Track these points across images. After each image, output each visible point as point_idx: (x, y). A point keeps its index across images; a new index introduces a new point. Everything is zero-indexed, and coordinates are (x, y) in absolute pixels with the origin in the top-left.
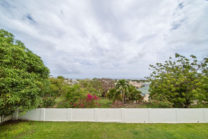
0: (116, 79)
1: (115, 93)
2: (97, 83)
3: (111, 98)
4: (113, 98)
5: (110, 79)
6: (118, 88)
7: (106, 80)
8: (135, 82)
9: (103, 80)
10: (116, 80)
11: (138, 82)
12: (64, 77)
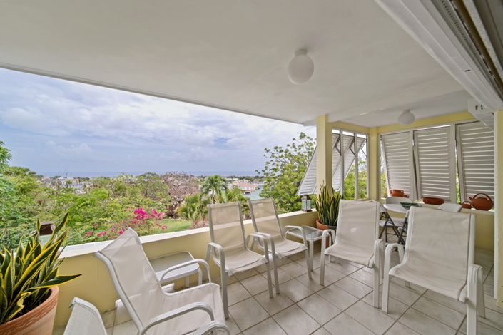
0: (204, 176)
1: (197, 205)
2: (154, 185)
3: (189, 215)
4: (194, 214)
5: (189, 175)
6: (207, 193)
7: (178, 177)
8: (245, 181)
9: (170, 179)
10: (202, 177)
11: (250, 180)
12: (32, 170)
